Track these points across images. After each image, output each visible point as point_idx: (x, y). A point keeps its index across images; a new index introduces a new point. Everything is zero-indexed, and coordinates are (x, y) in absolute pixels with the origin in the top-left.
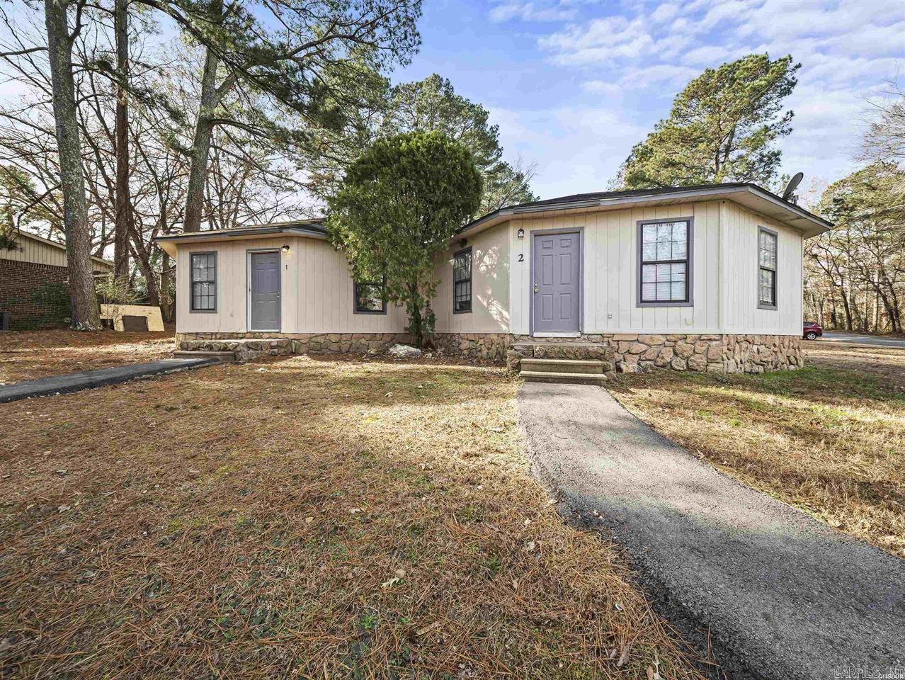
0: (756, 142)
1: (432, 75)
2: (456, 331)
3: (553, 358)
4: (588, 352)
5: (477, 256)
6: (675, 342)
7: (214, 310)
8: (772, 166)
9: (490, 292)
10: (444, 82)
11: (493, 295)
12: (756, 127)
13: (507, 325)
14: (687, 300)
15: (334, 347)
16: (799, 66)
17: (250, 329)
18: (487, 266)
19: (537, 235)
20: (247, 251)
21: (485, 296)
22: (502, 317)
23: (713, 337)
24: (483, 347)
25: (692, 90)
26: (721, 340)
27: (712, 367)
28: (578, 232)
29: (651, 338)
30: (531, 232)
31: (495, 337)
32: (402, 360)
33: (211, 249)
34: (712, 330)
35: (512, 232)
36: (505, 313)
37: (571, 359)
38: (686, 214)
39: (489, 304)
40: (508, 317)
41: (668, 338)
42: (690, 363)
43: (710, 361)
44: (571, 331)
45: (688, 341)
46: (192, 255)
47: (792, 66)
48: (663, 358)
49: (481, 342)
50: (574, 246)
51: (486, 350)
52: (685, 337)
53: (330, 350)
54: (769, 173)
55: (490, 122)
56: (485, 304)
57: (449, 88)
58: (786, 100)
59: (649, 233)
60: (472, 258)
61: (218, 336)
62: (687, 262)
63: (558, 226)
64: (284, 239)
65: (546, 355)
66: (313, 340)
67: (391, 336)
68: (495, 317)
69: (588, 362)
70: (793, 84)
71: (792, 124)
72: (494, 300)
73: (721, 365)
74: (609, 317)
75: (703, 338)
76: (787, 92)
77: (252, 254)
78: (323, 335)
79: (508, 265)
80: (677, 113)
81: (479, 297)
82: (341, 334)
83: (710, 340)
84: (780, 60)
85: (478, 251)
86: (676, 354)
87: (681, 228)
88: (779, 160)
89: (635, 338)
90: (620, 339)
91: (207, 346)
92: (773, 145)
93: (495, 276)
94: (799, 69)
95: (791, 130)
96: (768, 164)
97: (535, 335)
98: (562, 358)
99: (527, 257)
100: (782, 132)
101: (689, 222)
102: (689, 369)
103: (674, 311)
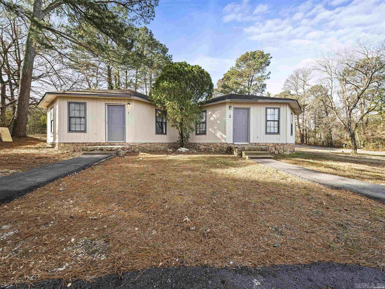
0: (259, 79)
1: (144, 26)
2: (197, 142)
3: (251, 151)
4: (262, 149)
5: (209, 114)
6: (275, 145)
7: (85, 131)
8: (264, 88)
9: (216, 128)
10: (149, 31)
11: (217, 129)
12: (260, 75)
13: (225, 140)
14: (278, 133)
15: (148, 149)
16: (272, 57)
17: (107, 141)
18: (214, 118)
19: (235, 109)
20: (106, 104)
21: (214, 129)
22: (222, 137)
23: (285, 144)
24: (212, 148)
25: (242, 58)
26: (287, 145)
27: (285, 153)
28: (248, 109)
29: (269, 144)
30: (234, 107)
31: (219, 144)
32: (184, 153)
33: (82, 101)
34: (285, 142)
35: (227, 107)
36: (224, 136)
37: (257, 151)
38: (278, 107)
39: (215, 132)
40: (226, 137)
41: (274, 144)
42: (279, 152)
43: (284, 151)
44: (246, 142)
45: (279, 145)
46: (69, 103)
47: (270, 57)
48: (272, 150)
49: (212, 146)
50: (247, 114)
51: (214, 149)
52: (278, 144)
53: (147, 150)
54: (263, 90)
55: (169, 53)
56: (213, 132)
57: (151, 35)
58: (267, 67)
59: (269, 110)
60: (206, 114)
61: (88, 144)
62: (278, 121)
63: (242, 106)
64: (128, 100)
65: (250, 150)
66: (141, 146)
67: (168, 144)
68: (219, 137)
69: (262, 152)
70: (270, 63)
71: (270, 76)
72: (218, 130)
73: (287, 152)
74: (257, 138)
75: (283, 144)
76: (268, 65)
77: (108, 105)
78: (144, 143)
79: (225, 119)
80: (237, 65)
81: (210, 129)
82: (151, 143)
83: (284, 145)
84: (267, 54)
85: (209, 112)
86: (276, 149)
87: (277, 110)
88: (265, 86)
89: (264, 144)
90: (260, 145)
91: (99, 149)
92: (265, 82)
93: (219, 122)
94: (271, 58)
95: (270, 78)
96: (263, 87)
97: (235, 143)
98: (253, 151)
99: (232, 116)
100: (267, 78)
101: (279, 109)
102: (279, 153)
103: (275, 136)
